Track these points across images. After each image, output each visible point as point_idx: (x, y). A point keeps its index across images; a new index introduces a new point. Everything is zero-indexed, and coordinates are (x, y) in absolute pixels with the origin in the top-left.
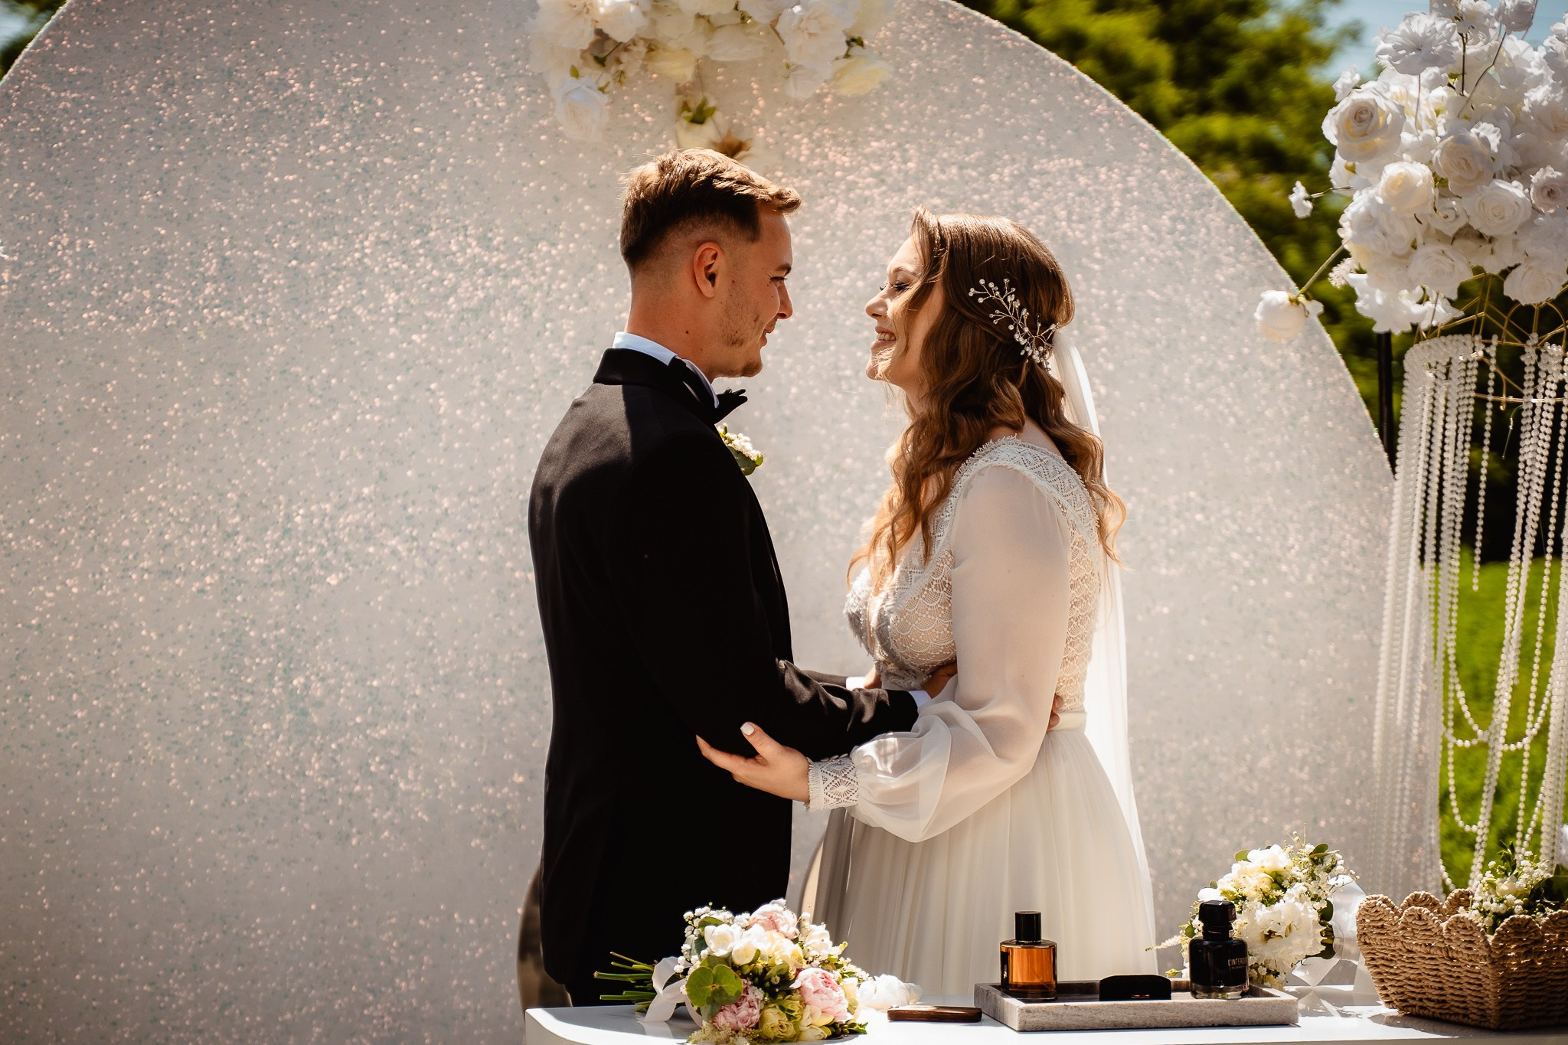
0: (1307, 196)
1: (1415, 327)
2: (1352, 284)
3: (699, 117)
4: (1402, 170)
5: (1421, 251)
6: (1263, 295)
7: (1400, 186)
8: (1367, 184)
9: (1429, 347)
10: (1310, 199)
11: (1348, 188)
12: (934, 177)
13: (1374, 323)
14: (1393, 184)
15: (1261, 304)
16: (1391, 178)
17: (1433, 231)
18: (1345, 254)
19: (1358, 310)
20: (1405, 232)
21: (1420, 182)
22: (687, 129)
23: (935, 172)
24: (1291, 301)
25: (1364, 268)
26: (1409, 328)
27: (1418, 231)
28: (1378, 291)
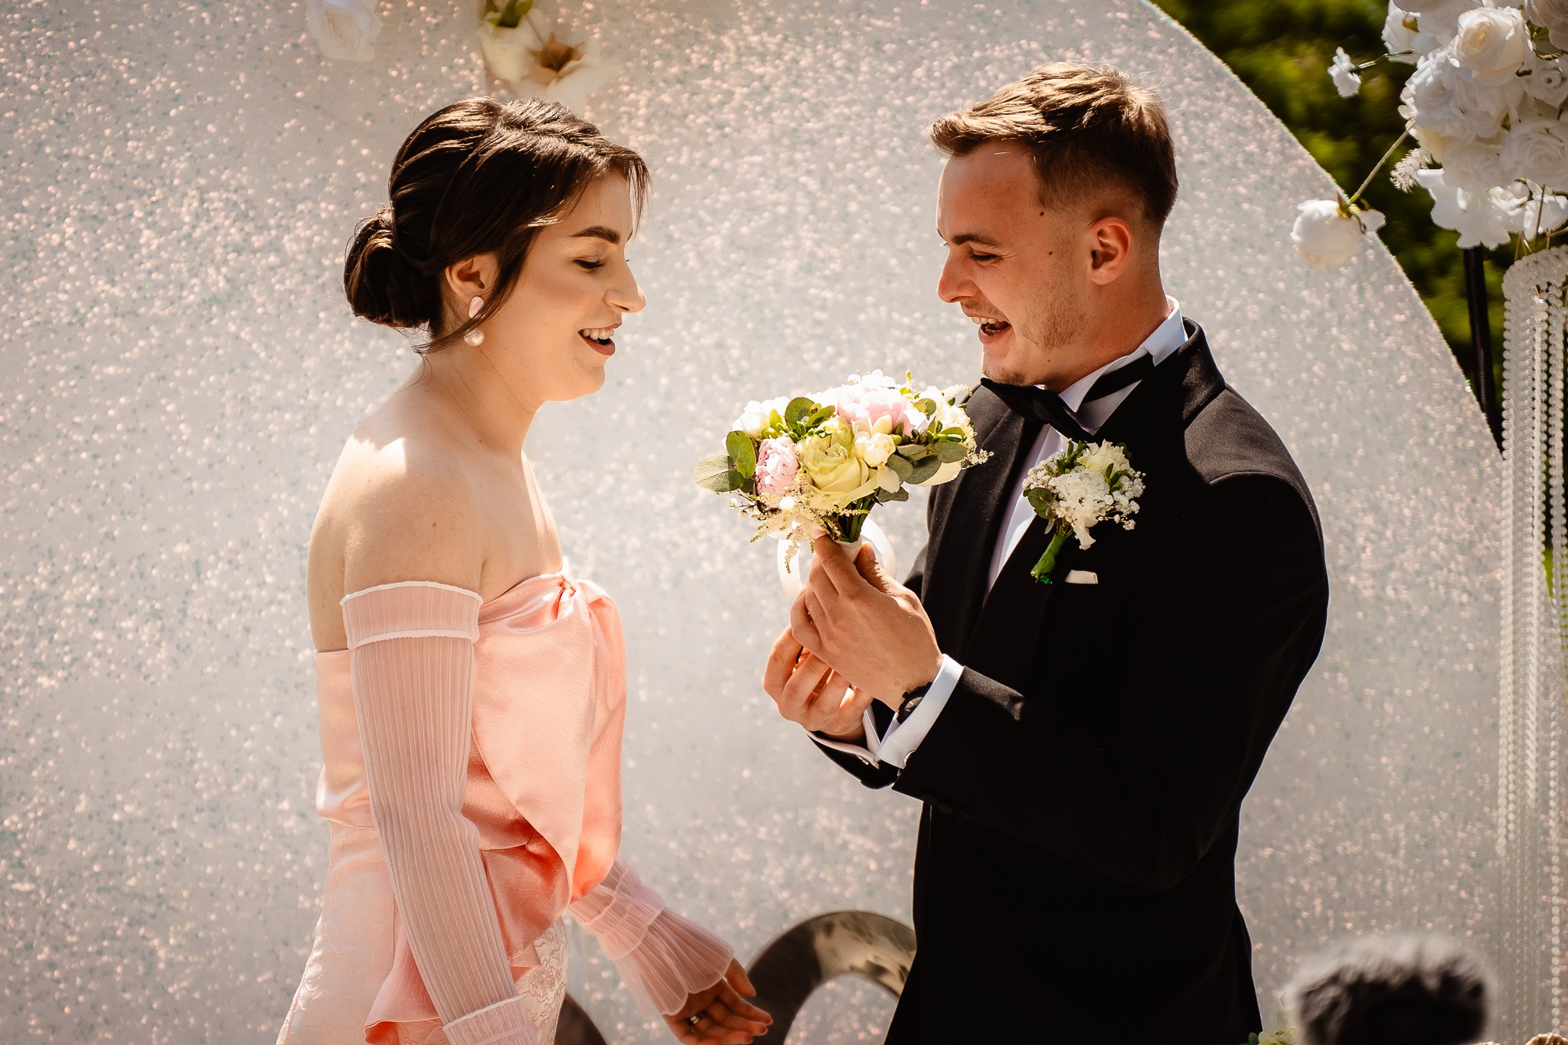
0: (1354, 67)
1: (1514, 237)
2: (1423, 185)
3: (509, 21)
4: (1485, 19)
5: (1518, 131)
6: (1300, 207)
7: (1482, 42)
8: (1436, 45)
9: (1536, 262)
10: (1357, 71)
11: (1409, 53)
13: (1456, 234)
14: (1473, 39)
15: (1299, 219)
16: (1469, 31)
17: (1531, 102)
18: (1411, 143)
19: (1435, 221)
20: (1492, 106)
21: (1512, 33)
22: (495, 36)
24: (1339, 213)
25: (1438, 161)
26: (1507, 239)
27: (1511, 104)
28: (1460, 191)
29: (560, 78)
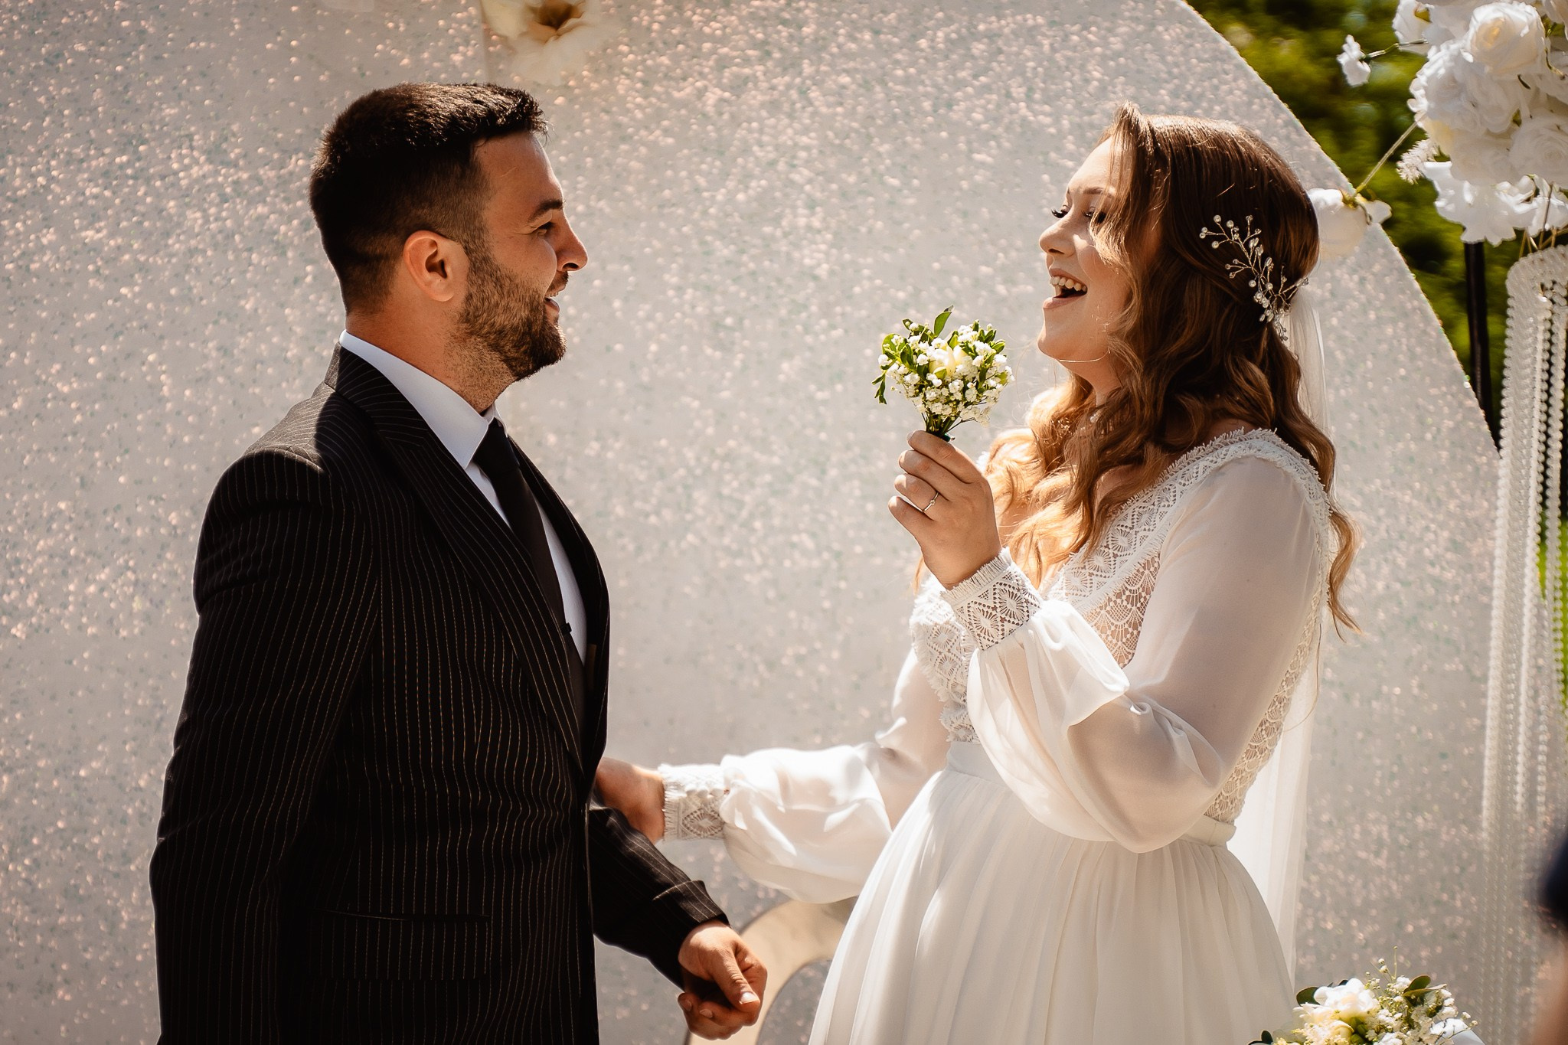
0: (1363, 55)
1: (1520, 233)
2: (1429, 176)
4: (1499, 15)
5: (1527, 127)
7: (1496, 37)
8: (1447, 36)
9: (1542, 260)
10: (1367, 60)
11: (1420, 43)
12: (839, 46)
13: (1461, 229)
14: (1486, 33)
16: (1483, 25)
17: (1543, 99)
18: (1420, 134)
19: (1441, 213)
20: (1504, 101)
21: (1524, 31)
23: (841, 39)
24: (1345, 201)
25: (1446, 154)
26: (1511, 236)
27: (1521, 99)
28: (1467, 185)
29: (559, 35)
